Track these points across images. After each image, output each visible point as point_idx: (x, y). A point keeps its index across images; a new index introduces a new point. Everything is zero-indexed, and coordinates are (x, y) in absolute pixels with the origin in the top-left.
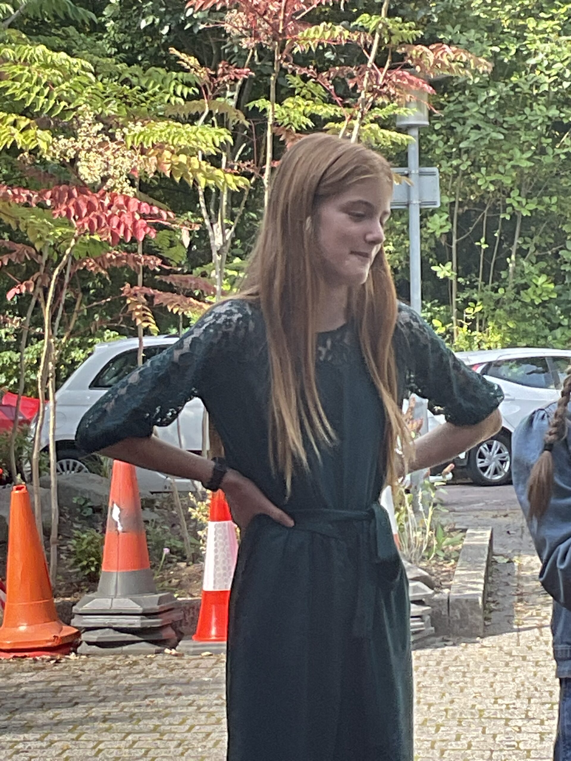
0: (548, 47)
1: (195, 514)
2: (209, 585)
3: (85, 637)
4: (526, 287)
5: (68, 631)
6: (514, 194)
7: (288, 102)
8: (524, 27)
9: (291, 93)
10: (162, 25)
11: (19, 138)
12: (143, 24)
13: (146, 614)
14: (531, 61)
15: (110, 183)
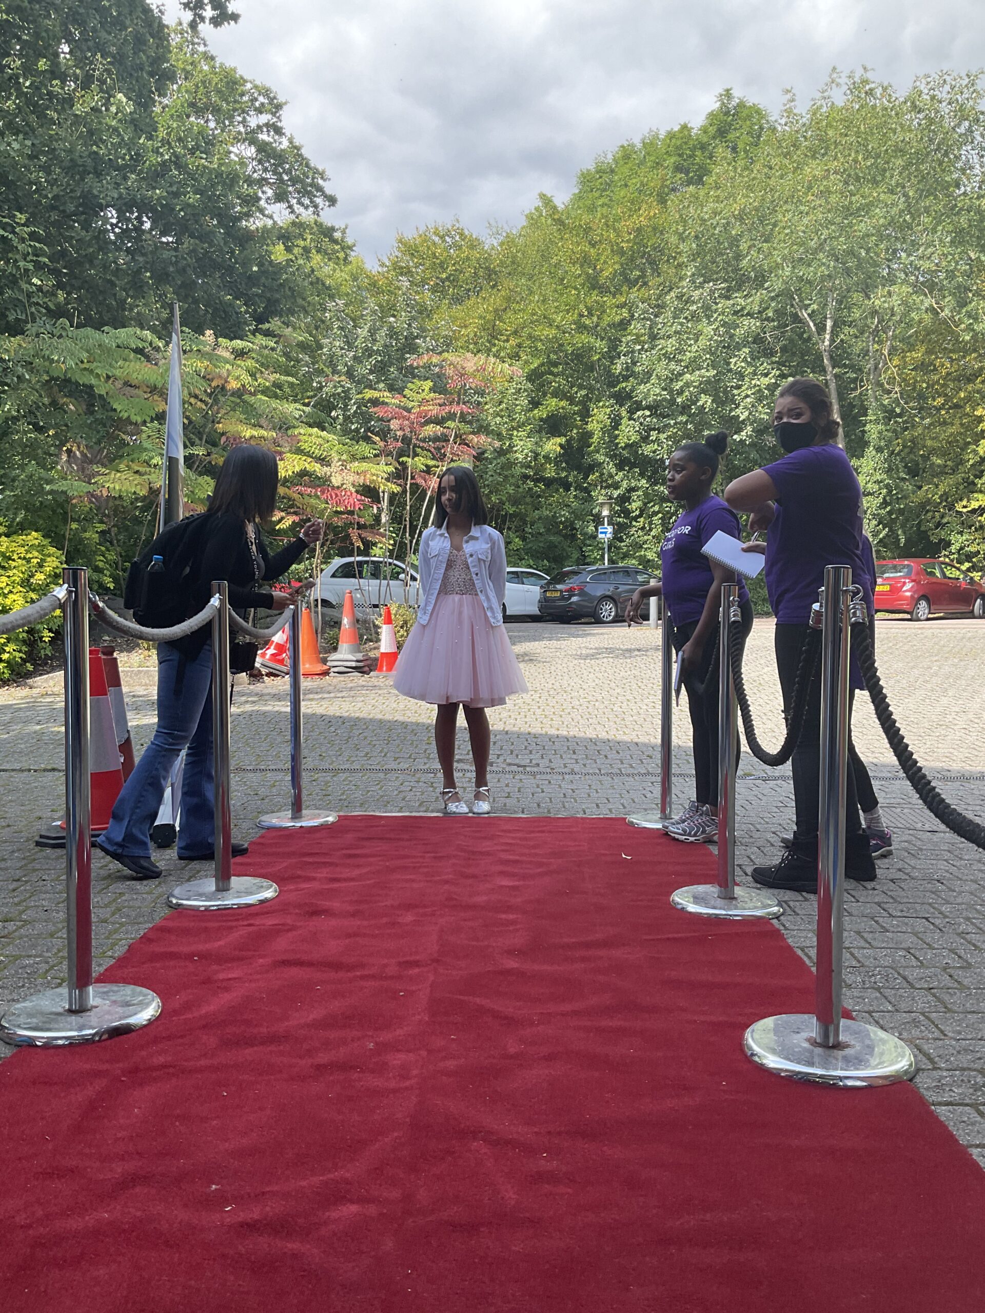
0: (522, 443)
1: (377, 623)
2: (383, 649)
3: (332, 670)
4: (510, 543)
5: (325, 667)
6: (507, 504)
7: (416, 459)
8: (512, 435)
9: (417, 455)
10: (361, 428)
11: (307, 466)
12: (353, 427)
13: (357, 661)
14: (515, 449)
15: (344, 486)
